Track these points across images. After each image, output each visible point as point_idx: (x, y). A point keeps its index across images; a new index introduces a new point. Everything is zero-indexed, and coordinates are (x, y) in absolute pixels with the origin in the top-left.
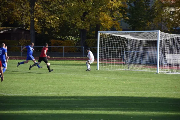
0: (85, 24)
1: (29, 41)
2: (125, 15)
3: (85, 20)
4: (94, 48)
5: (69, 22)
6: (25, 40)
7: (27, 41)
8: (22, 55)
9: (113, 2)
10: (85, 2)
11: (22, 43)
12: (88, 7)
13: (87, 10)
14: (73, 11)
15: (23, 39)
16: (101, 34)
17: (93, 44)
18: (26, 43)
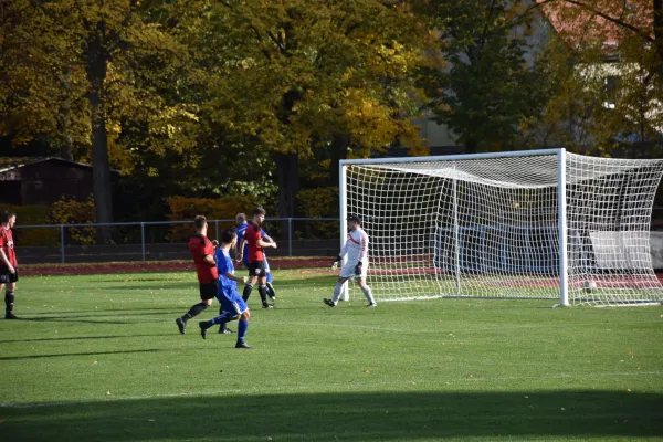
0: (293, 136)
1: (90, 204)
2: (437, 95)
3: (293, 119)
4: (327, 222)
5: (235, 128)
6: (73, 203)
7: (83, 207)
8: (63, 256)
9: (392, 52)
10: (289, 56)
11: (64, 214)
12: (299, 72)
13: (298, 83)
14: (245, 88)
15: (67, 201)
16: (350, 168)
17: (325, 205)
18: (80, 212)
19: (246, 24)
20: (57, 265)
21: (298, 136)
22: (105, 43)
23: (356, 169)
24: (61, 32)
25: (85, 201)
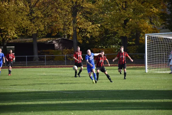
0: (126, 32)
1: (72, 50)
2: (166, 21)
3: (127, 27)
4: (135, 55)
5: (111, 30)
6: (68, 50)
7: (70, 51)
8: (66, 63)
9: (152, 10)
10: (126, 10)
11: (66, 52)
12: (129, 14)
13: (128, 17)
14: (114, 19)
15: (66, 49)
16: (148, 36)
17: (134, 51)
18: (70, 52)
19: (115, 2)
20: (64, 66)
21: (128, 32)
22: (77, 7)
23: (150, 37)
24: (66, 4)
25: (71, 49)
